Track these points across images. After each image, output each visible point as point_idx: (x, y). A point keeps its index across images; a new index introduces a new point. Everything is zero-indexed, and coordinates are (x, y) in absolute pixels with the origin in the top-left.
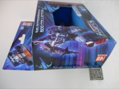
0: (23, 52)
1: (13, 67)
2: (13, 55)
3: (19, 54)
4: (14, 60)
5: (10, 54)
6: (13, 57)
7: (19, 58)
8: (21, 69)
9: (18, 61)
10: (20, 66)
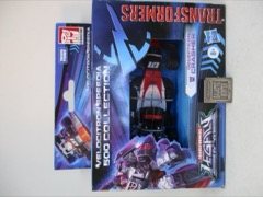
0: (77, 134)
1: (68, 164)
2: (63, 141)
3: (71, 137)
4: (67, 151)
5: (58, 140)
6: (63, 146)
7: (74, 146)
8: (79, 166)
9: (72, 153)
10: (77, 161)
